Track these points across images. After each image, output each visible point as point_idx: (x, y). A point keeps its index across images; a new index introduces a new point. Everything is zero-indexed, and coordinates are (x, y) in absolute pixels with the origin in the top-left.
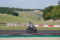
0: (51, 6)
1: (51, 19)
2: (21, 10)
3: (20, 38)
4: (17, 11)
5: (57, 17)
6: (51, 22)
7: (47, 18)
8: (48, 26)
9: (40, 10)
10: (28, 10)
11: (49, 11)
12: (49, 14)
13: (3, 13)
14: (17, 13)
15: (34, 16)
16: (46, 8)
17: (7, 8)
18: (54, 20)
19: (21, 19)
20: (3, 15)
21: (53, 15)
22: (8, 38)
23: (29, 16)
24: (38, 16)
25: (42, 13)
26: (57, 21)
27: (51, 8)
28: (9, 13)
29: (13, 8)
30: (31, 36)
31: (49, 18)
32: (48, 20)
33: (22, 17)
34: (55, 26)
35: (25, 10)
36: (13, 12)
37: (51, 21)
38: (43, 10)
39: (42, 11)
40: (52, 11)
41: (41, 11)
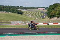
0: (55, 4)
1: (55, 16)
2: (25, 8)
4: (21, 9)
8: (52, 24)
10: (32, 8)
11: (53, 9)
12: (53, 12)
14: (21, 11)
15: (38, 14)
16: (51, 6)
17: (11, 7)
19: (25, 17)
20: (7, 13)
21: (57, 12)
22: (12, 36)
23: (33, 14)
24: (42, 14)
25: (46, 11)
28: (13, 11)
29: (17, 6)
31: (53, 16)
32: (52, 17)
33: (26, 15)
34: (59, 24)
35: (29, 8)
37: (56, 18)
38: (47, 8)
39: (46, 8)
40: (57, 9)
41: (45, 9)
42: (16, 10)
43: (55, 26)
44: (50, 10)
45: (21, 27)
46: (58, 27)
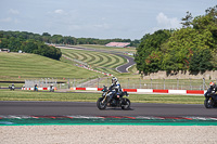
0: (160, 32)
1: (160, 69)
2: (70, 41)
3: (64, 126)
4: (57, 43)
5: (180, 65)
6: (159, 80)
7: (149, 68)
8: (151, 91)
9: (128, 41)
10: (91, 41)
11: (156, 46)
12: (155, 54)
13: (14, 49)
14: (56, 50)
15: (110, 60)
16: (147, 36)
17: (26, 35)
18: (169, 72)
19: (67, 69)
20: (12, 54)
21: (167, 57)
22: (25, 126)
23: (94, 59)
24: (122, 61)
25: (132, 52)
26: (180, 75)
27: (162, 36)
28: (31, 49)
29: (45, 34)
30: (98, 122)
31: (154, 68)
32: (151, 72)
33: (71, 62)
34: (171, 92)
35: (82, 42)
36: (46, 47)
37: (162, 75)
38: (137, 41)
39: (133, 44)
40: (165, 46)
41: (131, 45)
42: (39, 44)
43: (160, 99)
44: (144, 49)
45: (53, 100)
46: (168, 102)
